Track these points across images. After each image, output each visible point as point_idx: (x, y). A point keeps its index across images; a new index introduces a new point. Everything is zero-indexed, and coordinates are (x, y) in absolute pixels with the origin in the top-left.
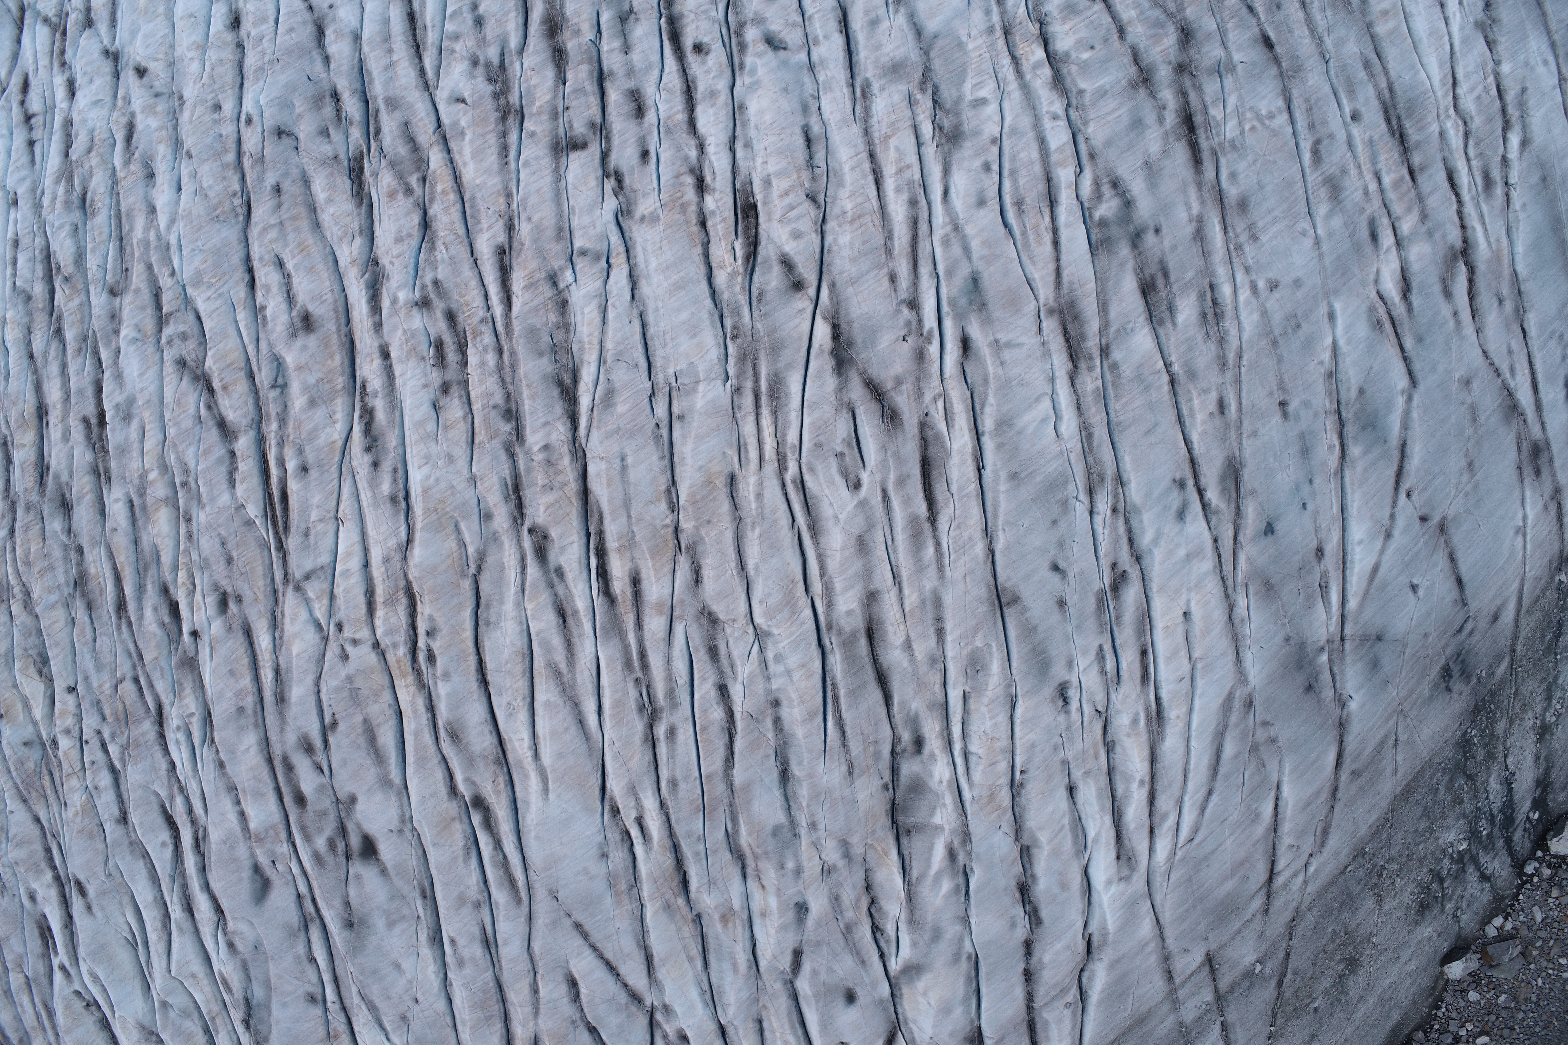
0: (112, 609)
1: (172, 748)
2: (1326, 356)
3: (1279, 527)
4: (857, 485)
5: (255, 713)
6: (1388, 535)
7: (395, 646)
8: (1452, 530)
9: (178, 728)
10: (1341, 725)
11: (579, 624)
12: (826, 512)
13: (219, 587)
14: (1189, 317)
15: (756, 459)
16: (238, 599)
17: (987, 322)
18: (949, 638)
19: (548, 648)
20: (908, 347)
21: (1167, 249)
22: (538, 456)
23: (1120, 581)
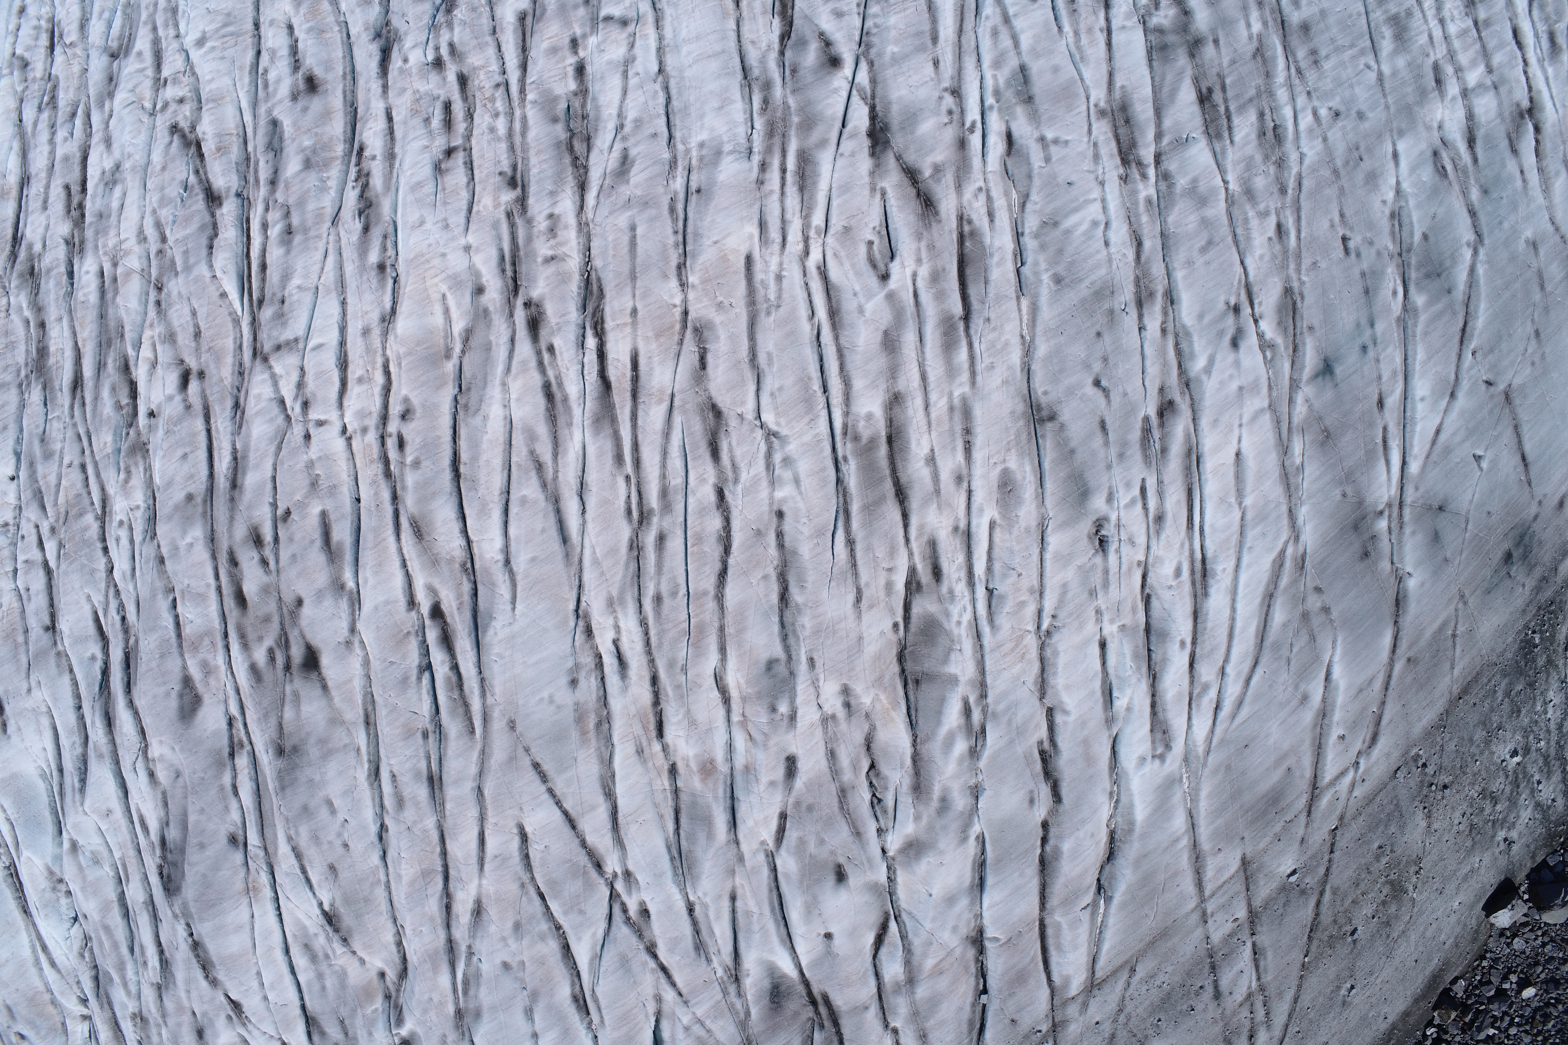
0: (66, 389)
1: (111, 544)
2: (1390, 195)
3: (1338, 370)
4: (885, 277)
5: (205, 501)
6: (1453, 395)
7: (365, 430)
8: (1517, 401)
9: (121, 523)
10: (1397, 603)
11: (568, 410)
12: (849, 305)
13: (182, 361)
14: (1247, 135)
15: (778, 239)
16: (201, 375)
17: (1034, 117)
18: (978, 455)
19: (531, 437)
20: (949, 134)
21: (1225, 63)
22: (541, 224)
23: (1166, 409)
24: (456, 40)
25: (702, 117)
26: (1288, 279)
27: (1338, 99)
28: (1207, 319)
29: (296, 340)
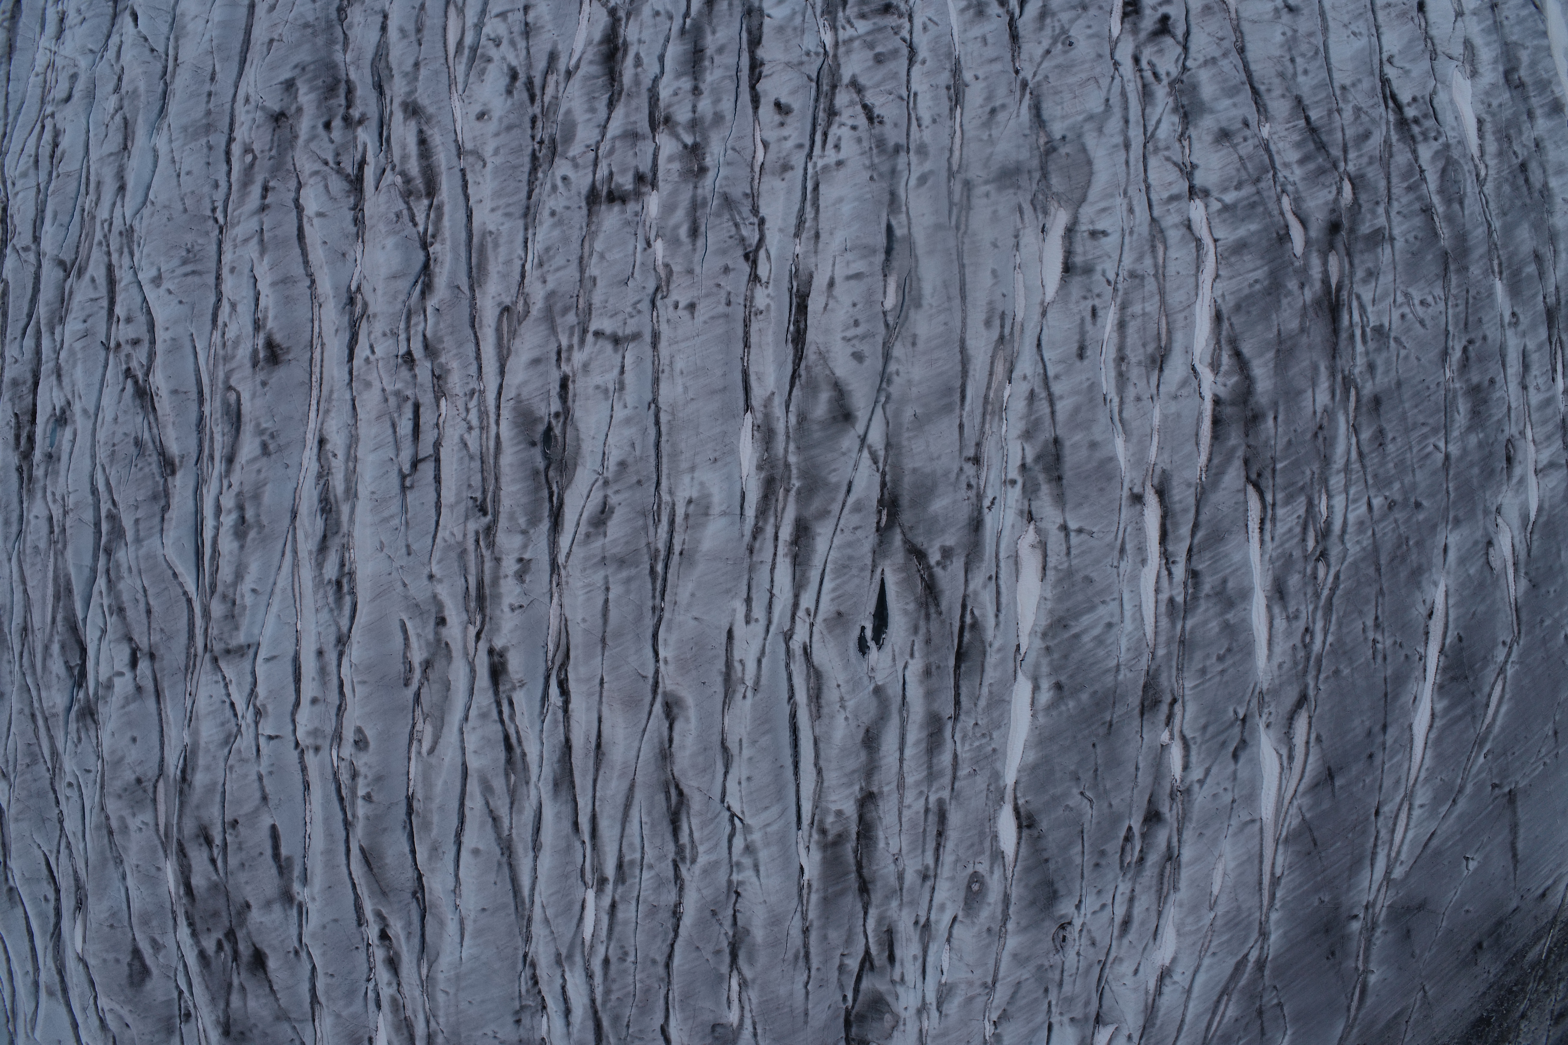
3: (1340, 779)
6: (1454, 801)
7: (317, 749)
8: (1520, 802)
9: (71, 783)
11: (527, 768)
12: (831, 695)
13: (130, 639)
14: (1290, 530)
15: (763, 622)
16: (152, 656)
17: (1060, 500)
18: (948, 858)
19: (487, 789)
20: (964, 513)
21: (1279, 447)
22: (510, 566)
23: (1153, 817)
24: (429, 334)
25: (693, 469)
26: (1306, 686)
27: (1397, 486)
28: (1211, 730)
29: (249, 646)
